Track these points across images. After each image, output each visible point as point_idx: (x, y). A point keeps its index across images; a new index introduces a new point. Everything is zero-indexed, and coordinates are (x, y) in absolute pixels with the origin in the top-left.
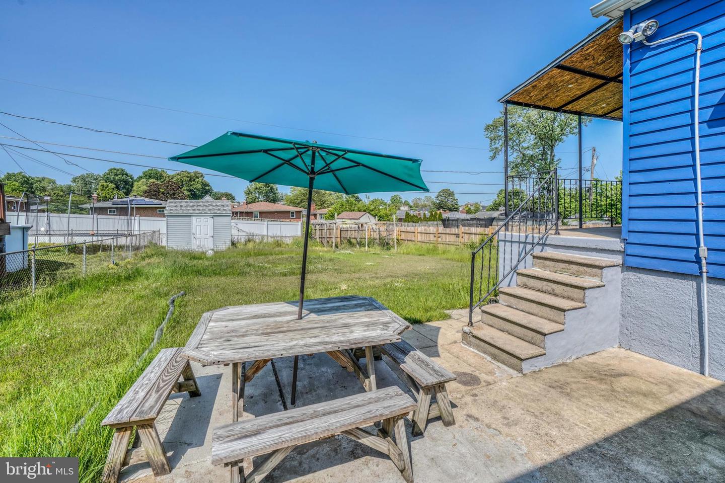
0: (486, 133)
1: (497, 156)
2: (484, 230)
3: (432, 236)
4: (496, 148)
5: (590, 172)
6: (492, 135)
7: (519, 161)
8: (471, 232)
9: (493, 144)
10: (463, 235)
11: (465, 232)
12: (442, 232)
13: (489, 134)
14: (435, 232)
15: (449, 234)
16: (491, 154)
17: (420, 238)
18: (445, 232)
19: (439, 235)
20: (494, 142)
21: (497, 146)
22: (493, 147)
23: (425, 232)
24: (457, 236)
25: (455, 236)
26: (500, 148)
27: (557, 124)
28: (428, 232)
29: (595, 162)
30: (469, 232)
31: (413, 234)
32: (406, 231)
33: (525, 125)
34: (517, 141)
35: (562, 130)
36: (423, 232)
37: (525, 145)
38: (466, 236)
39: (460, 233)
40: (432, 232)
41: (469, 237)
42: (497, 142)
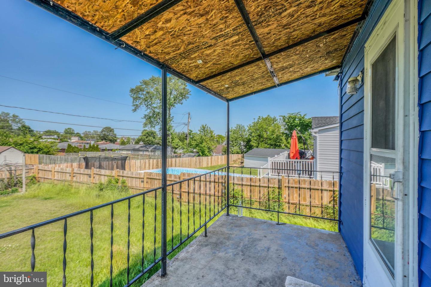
0: (131, 94)
1: (137, 110)
2: (112, 172)
3: (68, 175)
4: (137, 105)
5: (187, 126)
6: (135, 96)
7: (151, 115)
8: (101, 174)
9: (135, 102)
10: (95, 175)
11: (96, 173)
12: (77, 172)
13: (133, 95)
14: (70, 172)
15: (83, 174)
16: (133, 108)
17: (57, 176)
18: (79, 172)
19: (74, 174)
20: (136, 101)
21: (137, 103)
22: (135, 103)
23: (62, 171)
24: (90, 176)
25: (88, 176)
26: (139, 105)
27: (172, 96)
28: (64, 171)
29: (190, 121)
30: (99, 173)
31: (50, 173)
32: (43, 169)
33: (155, 93)
34: (150, 103)
35: (174, 100)
36: (60, 171)
37: (155, 105)
38: (97, 177)
39: (92, 174)
40: (68, 172)
41: (99, 177)
42: (138, 101)
